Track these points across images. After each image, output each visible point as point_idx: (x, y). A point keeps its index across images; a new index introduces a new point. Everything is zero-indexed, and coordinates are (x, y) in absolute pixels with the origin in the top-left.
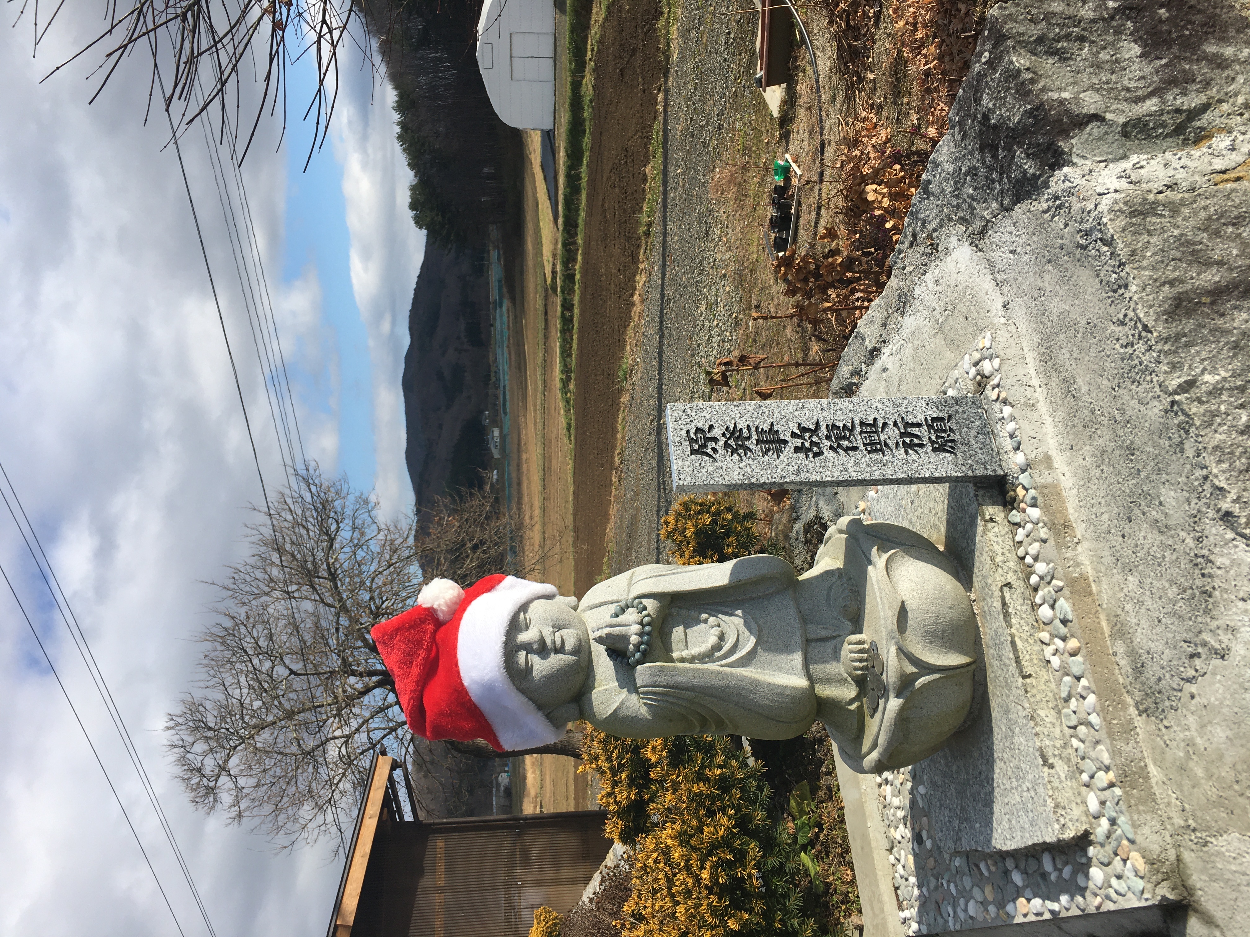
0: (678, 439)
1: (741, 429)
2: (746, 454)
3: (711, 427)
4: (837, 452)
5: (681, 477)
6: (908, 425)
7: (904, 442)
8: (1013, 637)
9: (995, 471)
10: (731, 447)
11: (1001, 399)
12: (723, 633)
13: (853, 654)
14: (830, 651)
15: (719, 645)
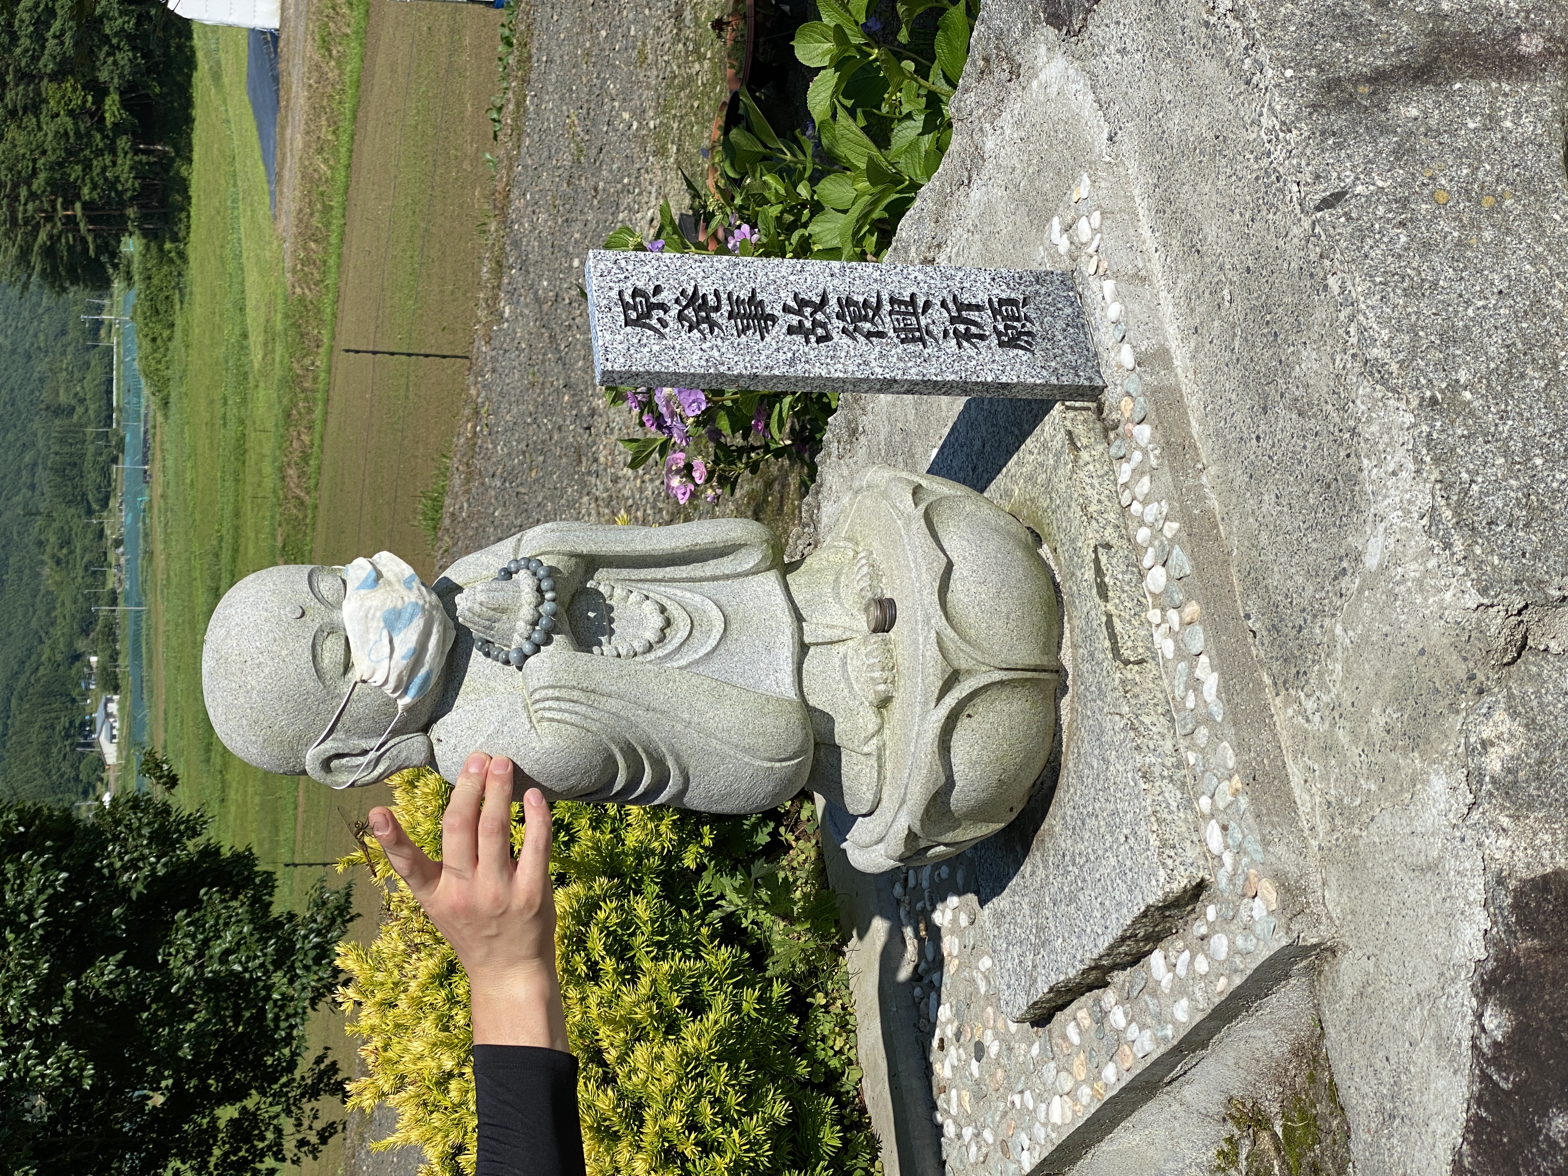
0: (605, 302)
1: (705, 296)
2: (712, 332)
3: (657, 290)
4: (854, 339)
5: (609, 356)
6: (962, 306)
7: (955, 331)
8: (1109, 616)
9: (1090, 379)
10: (689, 320)
11: (1101, 271)
12: (668, 623)
13: (872, 661)
14: (837, 662)
15: (662, 639)
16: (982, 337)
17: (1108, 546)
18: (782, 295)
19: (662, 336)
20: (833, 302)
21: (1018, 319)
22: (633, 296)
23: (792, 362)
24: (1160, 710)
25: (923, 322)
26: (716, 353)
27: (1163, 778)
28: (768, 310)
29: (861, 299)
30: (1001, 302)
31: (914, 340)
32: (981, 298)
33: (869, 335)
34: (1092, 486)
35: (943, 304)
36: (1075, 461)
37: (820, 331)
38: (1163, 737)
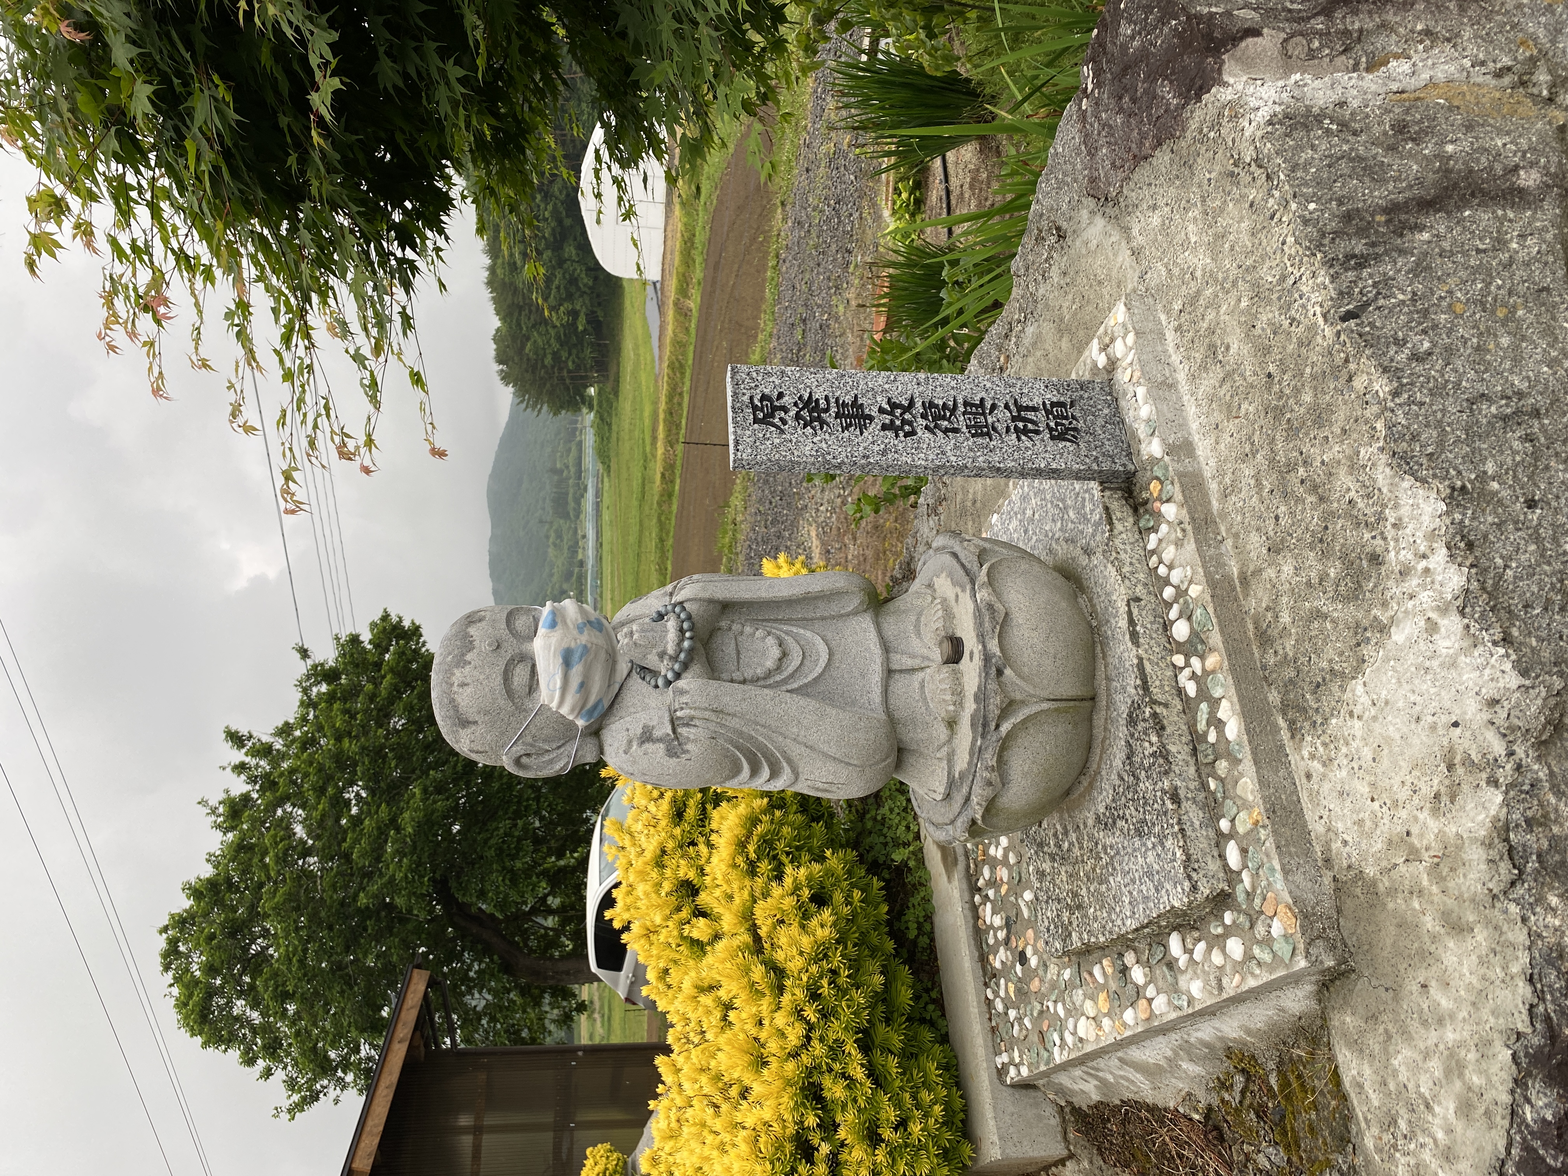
0: (738, 404)
1: (817, 400)
2: (821, 428)
3: (781, 396)
4: (935, 434)
6: (1020, 408)
7: (1016, 427)
8: (1140, 659)
9: (1124, 465)
10: (804, 419)
11: (1134, 380)
12: (784, 655)
13: (944, 686)
14: (916, 685)
15: (779, 668)
16: (1037, 432)
17: (1138, 600)
18: (879, 399)
19: (782, 432)
20: (919, 405)
21: (1066, 418)
22: (761, 401)
23: (884, 453)
24: (1184, 739)
25: (990, 420)
26: (824, 445)
27: (1188, 799)
28: (867, 411)
29: (941, 403)
30: (1053, 404)
31: (982, 435)
32: (1037, 401)
33: (946, 431)
34: (1126, 552)
35: (1007, 406)
36: (1111, 530)
37: (907, 428)
38: (1187, 764)
